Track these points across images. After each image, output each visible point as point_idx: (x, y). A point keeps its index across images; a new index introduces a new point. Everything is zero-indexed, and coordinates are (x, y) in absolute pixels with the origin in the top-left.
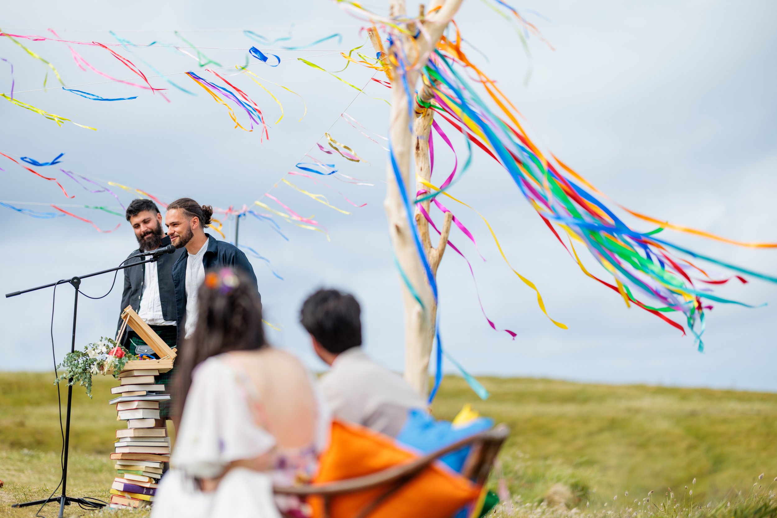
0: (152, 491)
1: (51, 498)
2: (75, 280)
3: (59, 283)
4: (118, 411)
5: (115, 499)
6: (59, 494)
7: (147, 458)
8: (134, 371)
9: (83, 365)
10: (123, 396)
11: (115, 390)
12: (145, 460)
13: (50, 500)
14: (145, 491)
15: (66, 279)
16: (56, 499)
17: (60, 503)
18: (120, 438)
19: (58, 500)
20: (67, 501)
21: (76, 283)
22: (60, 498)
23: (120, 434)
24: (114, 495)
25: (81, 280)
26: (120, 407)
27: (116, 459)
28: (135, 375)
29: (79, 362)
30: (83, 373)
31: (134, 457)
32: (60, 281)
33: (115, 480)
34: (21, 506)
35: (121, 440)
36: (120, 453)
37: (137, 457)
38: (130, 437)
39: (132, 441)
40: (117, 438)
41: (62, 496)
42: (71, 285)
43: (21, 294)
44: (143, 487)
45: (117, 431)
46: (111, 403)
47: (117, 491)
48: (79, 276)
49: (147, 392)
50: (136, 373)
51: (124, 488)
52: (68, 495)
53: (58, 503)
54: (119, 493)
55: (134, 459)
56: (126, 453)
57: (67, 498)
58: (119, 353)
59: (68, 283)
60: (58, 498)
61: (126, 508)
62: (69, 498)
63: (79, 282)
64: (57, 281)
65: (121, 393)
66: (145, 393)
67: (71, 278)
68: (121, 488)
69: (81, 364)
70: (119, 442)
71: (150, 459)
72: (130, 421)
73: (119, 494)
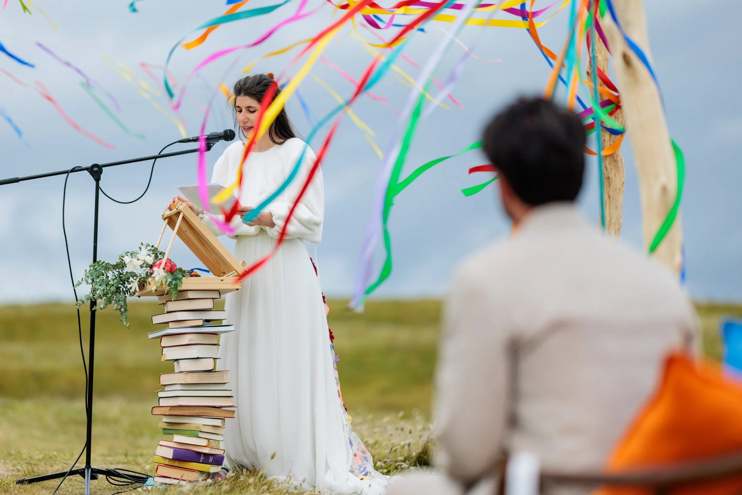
0: (212, 458)
1: (73, 469)
2: (95, 169)
3: (73, 170)
4: (164, 347)
5: (163, 471)
6: (81, 465)
7: (204, 413)
8: (189, 292)
9: (115, 281)
10: (170, 327)
11: (157, 320)
12: (202, 416)
13: (72, 473)
14: (202, 458)
15: (84, 166)
16: (78, 470)
17: (84, 477)
18: (165, 385)
19: (82, 473)
20: (95, 474)
21: (96, 172)
22: (84, 469)
23: (165, 379)
24: (159, 464)
25: (104, 169)
26: (165, 342)
27: (161, 415)
28: (190, 297)
29: (108, 277)
30: (116, 293)
31: (186, 412)
32: (74, 168)
33: (160, 444)
34: (31, 481)
35: (167, 388)
36: (167, 406)
37: (191, 412)
38: (180, 384)
39: (182, 389)
40: (162, 385)
41: (86, 467)
42: (89, 173)
43: (20, 182)
44: (200, 453)
45: (161, 376)
46: (151, 336)
47: (163, 459)
48: (100, 163)
49: (203, 321)
50: (190, 295)
51: (174, 455)
52: (94, 466)
53: (82, 478)
54: (167, 462)
55: (186, 414)
56: (175, 406)
57: (92, 469)
58: (168, 266)
59: (86, 171)
60: (81, 469)
61: (179, 482)
62: (95, 469)
63: (100, 172)
64: (70, 168)
65: (168, 323)
66: (201, 323)
67: (89, 165)
68: (170, 454)
69: (113, 280)
70: (163, 391)
71: (208, 415)
72: (180, 361)
73: (166, 464)
